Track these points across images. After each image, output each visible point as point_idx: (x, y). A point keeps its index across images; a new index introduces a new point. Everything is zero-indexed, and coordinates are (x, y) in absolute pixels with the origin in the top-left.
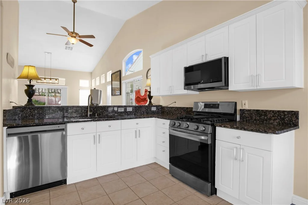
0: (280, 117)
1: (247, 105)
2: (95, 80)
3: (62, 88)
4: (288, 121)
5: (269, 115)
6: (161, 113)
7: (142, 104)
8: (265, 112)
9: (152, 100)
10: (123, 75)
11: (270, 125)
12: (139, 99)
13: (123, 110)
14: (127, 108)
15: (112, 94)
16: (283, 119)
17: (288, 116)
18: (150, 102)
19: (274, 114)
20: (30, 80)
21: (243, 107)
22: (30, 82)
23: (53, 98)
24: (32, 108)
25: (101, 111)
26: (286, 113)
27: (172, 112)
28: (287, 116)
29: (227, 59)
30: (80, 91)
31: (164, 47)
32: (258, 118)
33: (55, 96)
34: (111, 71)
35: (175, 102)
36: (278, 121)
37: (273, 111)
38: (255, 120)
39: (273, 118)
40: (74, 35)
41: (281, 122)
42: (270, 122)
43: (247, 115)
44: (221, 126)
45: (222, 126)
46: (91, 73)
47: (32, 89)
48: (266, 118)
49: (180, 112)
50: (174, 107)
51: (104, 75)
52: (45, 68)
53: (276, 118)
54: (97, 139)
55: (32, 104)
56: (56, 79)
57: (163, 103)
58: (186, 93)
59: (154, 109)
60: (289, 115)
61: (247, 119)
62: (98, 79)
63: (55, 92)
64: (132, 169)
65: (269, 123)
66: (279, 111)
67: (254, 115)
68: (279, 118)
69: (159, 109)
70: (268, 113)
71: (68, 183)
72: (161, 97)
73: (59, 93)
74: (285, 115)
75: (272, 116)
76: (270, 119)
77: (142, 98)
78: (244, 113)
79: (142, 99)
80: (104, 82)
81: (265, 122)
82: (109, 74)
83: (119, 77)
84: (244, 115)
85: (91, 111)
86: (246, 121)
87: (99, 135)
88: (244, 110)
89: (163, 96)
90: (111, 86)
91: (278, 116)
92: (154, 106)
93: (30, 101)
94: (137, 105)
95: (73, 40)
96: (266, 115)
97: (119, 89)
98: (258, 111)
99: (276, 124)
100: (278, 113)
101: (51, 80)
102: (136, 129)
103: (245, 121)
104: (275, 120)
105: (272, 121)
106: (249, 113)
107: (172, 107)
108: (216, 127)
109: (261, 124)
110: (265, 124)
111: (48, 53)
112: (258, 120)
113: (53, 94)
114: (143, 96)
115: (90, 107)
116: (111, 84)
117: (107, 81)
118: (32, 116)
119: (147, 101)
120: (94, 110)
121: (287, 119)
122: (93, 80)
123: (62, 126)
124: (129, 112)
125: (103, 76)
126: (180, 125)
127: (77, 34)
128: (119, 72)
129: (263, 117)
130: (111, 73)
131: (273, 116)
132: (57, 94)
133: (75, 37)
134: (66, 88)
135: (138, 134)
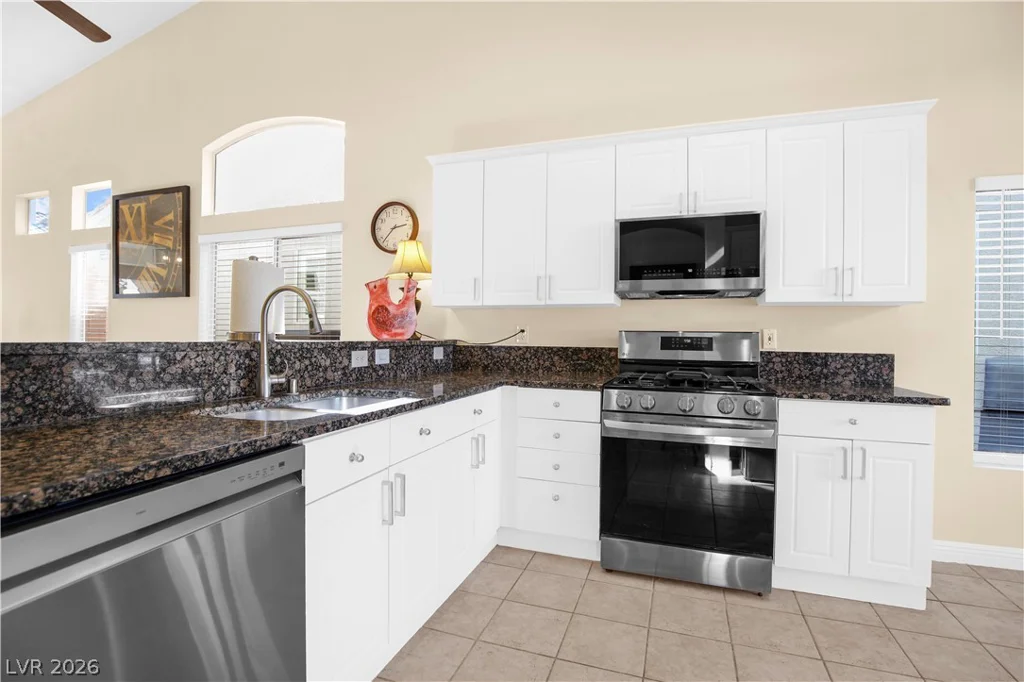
0: (858, 368)
1: (772, 339)
4: (873, 377)
5: (833, 365)
6: (455, 369)
8: (822, 359)
11: (835, 387)
16: (865, 372)
17: (875, 366)
19: (845, 362)
21: (765, 346)
26: (869, 359)
27: (507, 364)
28: (871, 366)
32: (807, 372)
35: (523, 331)
36: (852, 377)
37: (842, 355)
38: (800, 377)
39: (842, 371)
41: (858, 380)
42: (835, 381)
43: (778, 367)
45: (805, 396)
48: (825, 371)
49: (547, 364)
50: (520, 348)
53: (849, 371)
59: (438, 354)
60: (877, 364)
61: (779, 375)
65: (833, 384)
66: (854, 356)
67: (797, 365)
68: (855, 370)
69: (448, 356)
70: (830, 360)
74: (867, 364)
75: (839, 366)
76: (835, 374)
78: (770, 361)
81: (823, 381)
84: (771, 365)
86: (777, 381)
87: (404, 477)
88: (769, 353)
89: (456, 309)
91: (853, 365)
92: (441, 345)
96: (826, 365)
98: (806, 354)
99: (848, 383)
100: (852, 360)
103: (773, 381)
104: (846, 375)
105: (839, 379)
106: (784, 360)
107: (511, 348)
109: (815, 387)
110: (823, 386)
112: (807, 378)
121: (872, 372)
129: (818, 369)
131: (842, 367)
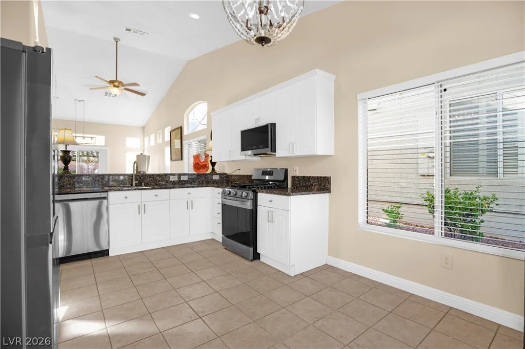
0: (319, 183)
1: (297, 171)
2: (149, 139)
3: (100, 150)
4: (323, 186)
6: (226, 183)
7: (202, 171)
8: (309, 179)
9: (216, 167)
10: (185, 132)
12: (197, 166)
13: (177, 179)
14: (182, 176)
15: (171, 159)
16: (321, 184)
18: (213, 169)
19: (315, 180)
20: (66, 145)
22: (66, 148)
23: (85, 165)
24: (70, 177)
25: (148, 179)
26: (322, 179)
27: (236, 181)
28: (323, 182)
29: (274, 125)
30: (127, 153)
31: (230, 102)
32: (304, 184)
33: (88, 161)
34: (170, 127)
35: (239, 169)
36: (317, 186)
37: (314, 177)
38: (302, 186)
39: (314, 184)
40: (116, 84)
41: (319, 188)
44: (262, 192)
46: (144, 128)
47: (68, 155)
48: (309, 184)
50: (238, 175)
51: (161, 131)
52: (75, 121)
53: (316, 184)
54: (141, 209)
55: (68, 172)
56: (92, 138)
57: (228, 171)
58: (244, 159)
59: (216, 177)
61: (297, 185)
62: (152, 136)
63: (88, 155)
64: (184, 244)
65: (311, 190)
66: (318, 177)
67: (302, 182)
69: (223, 178)
70: (311, 179)
71: (111, 254)
72: (226, 163)
73: (94, 156)
74: (321, 181)
75: (313, 182)
76: (312, 185)
77: (201, 164)
78: (294, 180)
79: (201, 166)
80: (161, 142)
81: (309, 188)
82: (168, 130)
83: (179, 136)
84: (295, 182)
85: (136, 180)
87: (145, 205)
88: (294, 176)
89: (228, 162)
90: (169, 148)
91: (317, 181)
92: (217, 174)
93: (66, 168)
94: (195, 173)
95: (115, 91)
96: (309, 181)
97: (180, 150)
98: (304, 177)
99: (316, 189)
101: (84, 139)
102: (188, 200)
105: (313, 187)
106: (298, 179)
108: (258, 193)
109: (307, 190)
111: (80, 101)
112: (304, 186)
113: (85, 158)
114: (203, 162)
115: (136, 175)
116: (169, 145)
117: (165, 141)
118: (70, 185)
119: (208, 168)
120: (140, 178)
122: (146, 139)
123: (103, 195)
124: (184, 181)
125: (160, 133)
126: (235, 195)
127: (120, 83)
128: (179, 129)
129: (307, 183)
130: (170, 130)
132: (91, 158)
133: (118, 87)
134: (107, 150)
135: (189, 205)
